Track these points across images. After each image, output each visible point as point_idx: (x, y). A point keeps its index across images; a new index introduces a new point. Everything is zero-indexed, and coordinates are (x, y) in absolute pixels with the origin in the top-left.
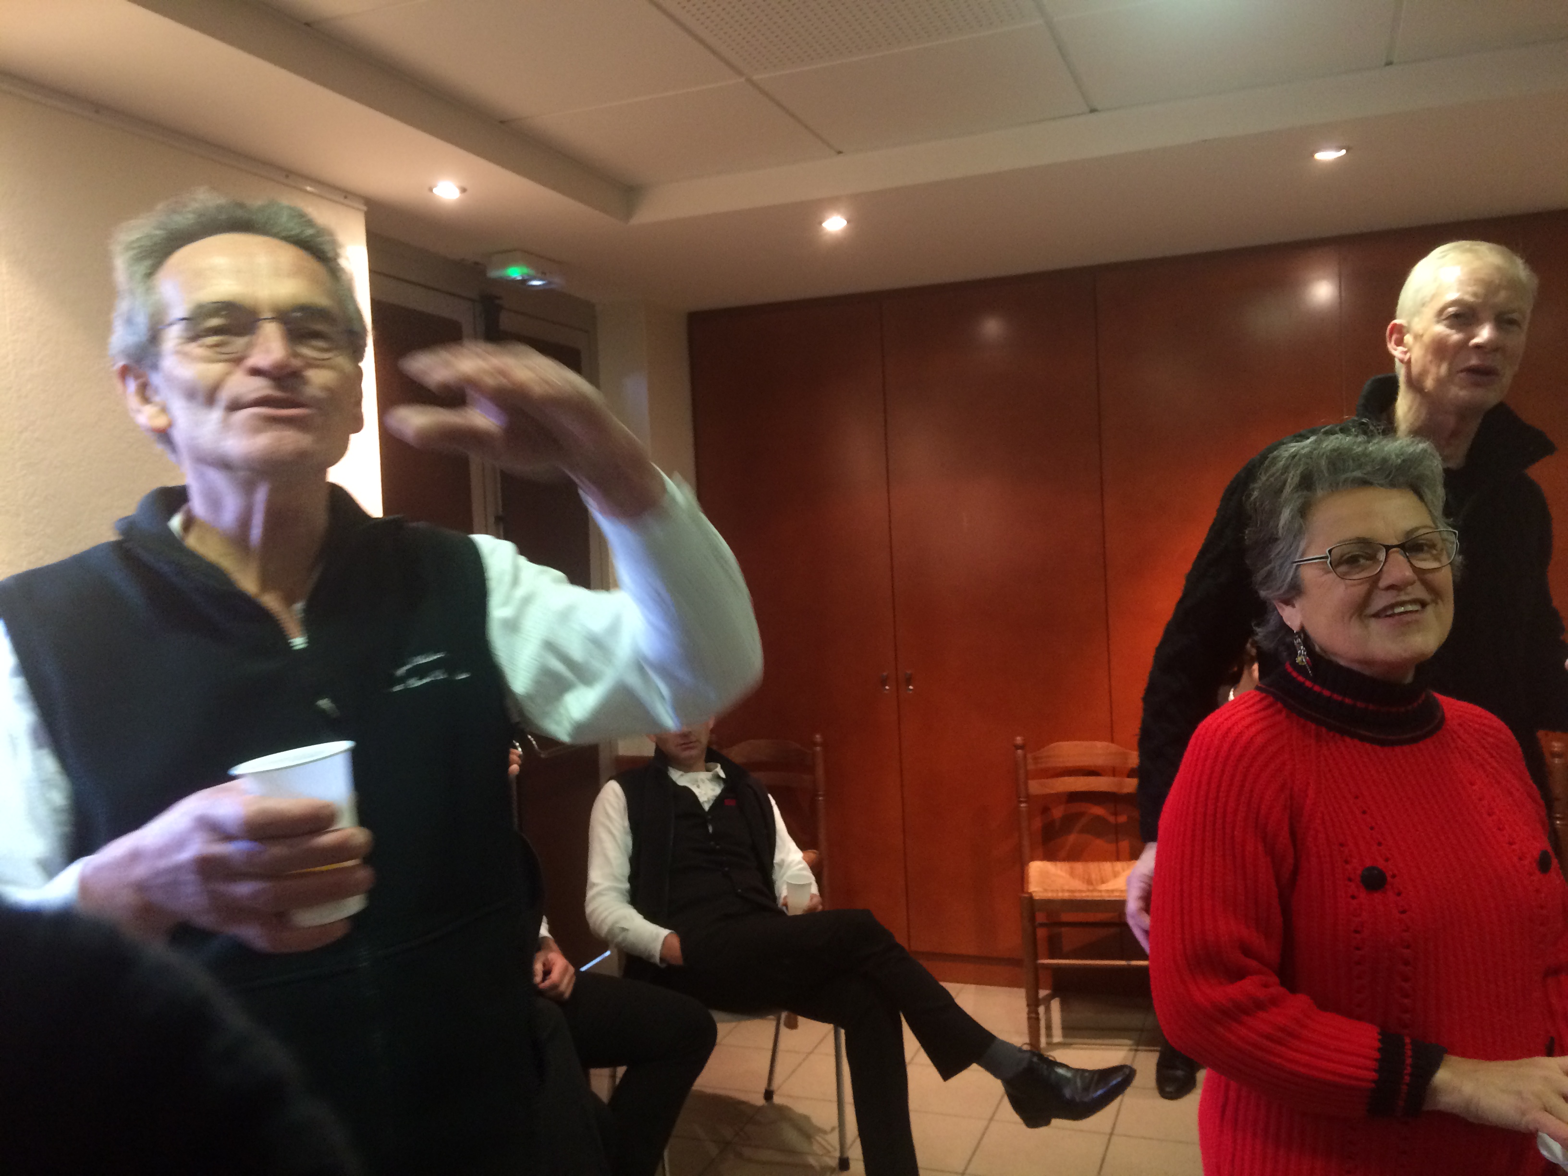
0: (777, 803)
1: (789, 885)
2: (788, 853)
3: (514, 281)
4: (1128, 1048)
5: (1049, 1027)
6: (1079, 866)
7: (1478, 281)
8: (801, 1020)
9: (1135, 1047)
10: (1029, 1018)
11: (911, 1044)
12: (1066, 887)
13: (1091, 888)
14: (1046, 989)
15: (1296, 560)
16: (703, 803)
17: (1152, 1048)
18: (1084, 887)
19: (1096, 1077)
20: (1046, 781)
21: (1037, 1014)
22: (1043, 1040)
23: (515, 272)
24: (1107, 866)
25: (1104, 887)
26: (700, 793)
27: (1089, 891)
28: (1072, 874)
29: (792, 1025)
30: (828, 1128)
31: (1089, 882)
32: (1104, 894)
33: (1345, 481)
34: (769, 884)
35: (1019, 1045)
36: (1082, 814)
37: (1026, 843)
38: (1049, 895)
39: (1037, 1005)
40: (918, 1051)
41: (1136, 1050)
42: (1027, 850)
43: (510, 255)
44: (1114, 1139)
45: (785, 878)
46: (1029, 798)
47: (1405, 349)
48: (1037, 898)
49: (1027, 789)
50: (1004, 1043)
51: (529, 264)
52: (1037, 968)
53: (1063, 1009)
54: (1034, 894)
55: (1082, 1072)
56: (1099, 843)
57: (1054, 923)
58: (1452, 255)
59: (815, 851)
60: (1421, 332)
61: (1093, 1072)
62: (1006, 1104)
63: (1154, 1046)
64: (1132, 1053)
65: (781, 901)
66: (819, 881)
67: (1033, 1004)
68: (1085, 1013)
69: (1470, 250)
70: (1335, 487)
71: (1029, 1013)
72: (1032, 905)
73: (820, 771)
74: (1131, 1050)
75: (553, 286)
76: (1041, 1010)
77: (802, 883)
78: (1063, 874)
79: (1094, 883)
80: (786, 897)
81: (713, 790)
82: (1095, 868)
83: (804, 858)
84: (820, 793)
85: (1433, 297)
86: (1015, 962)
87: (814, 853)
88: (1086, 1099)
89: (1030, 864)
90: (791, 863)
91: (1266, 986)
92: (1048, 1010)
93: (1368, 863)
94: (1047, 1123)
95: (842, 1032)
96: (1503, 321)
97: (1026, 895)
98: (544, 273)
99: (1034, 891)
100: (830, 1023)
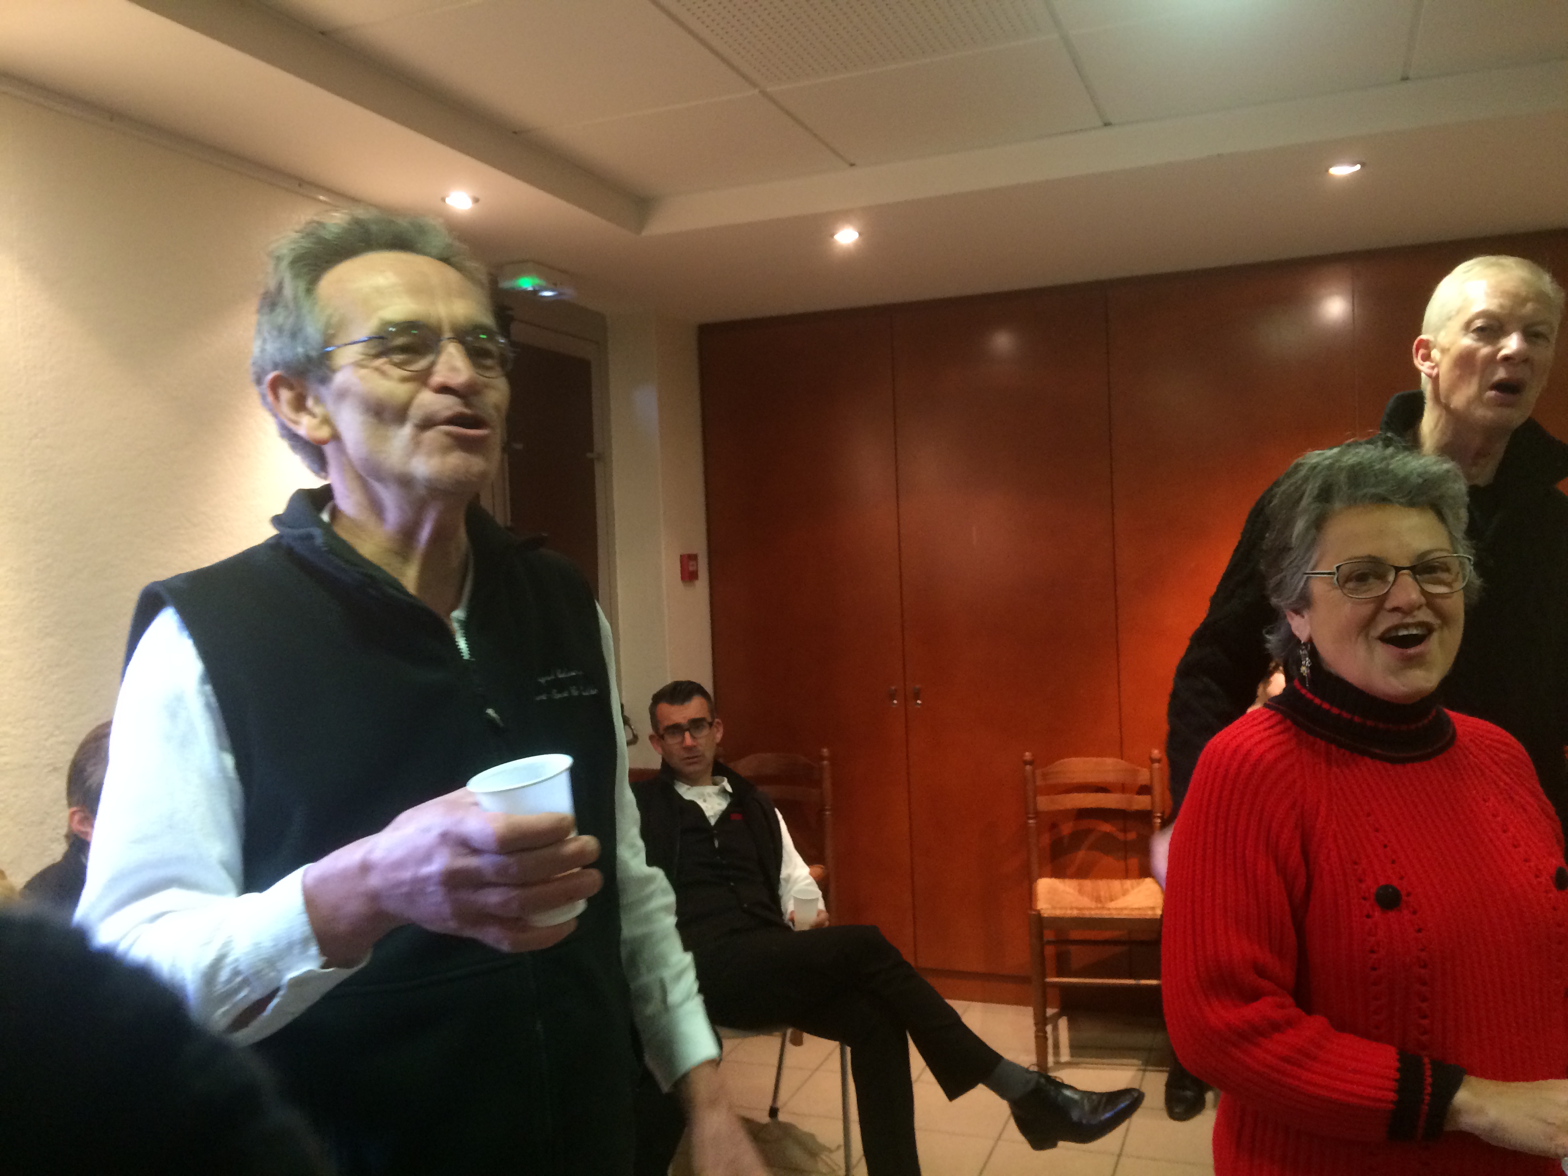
0: (784, 818)
1: (796, 899)
2: (795, 868)
3: (525, 292)
4: (1135, 1068)
5: (1056, 1046)
6: (1088, 884)
7: (1505, 294)
8: (806, 1036)
9: (1143, 1068)
10: (1037, 1037)
11: (917, 1062)
12: (1074, 905)
13: (1099, 905)
14: (1052, 1008)
15: (1308, 572)
16: (709, 817)
17: (1161, 1068)
18: (1093, 905)
19: (1104, 1099)
20: (1056, 797)
21: (1045, 1033)
22: (1051, 1059)
23: (526, 283)
24: (1116, 884)
25: (1112, 905)
26: (707, 807)
27: (1097, 908)
28: (1081, 891)
29: (797, 1042)
30: (833, 1146)
31: (1098, 899)
32: (1114, 912)
33: (1364, 495)
34: (776, 900)
35: (1026, 1065)
36: (1089, 831)
37: (1034, 859)
38: (1058, 913)
39: (1045, 1025)
40: (923, 1070)
41: (1145, 1070)
42: (1035, 867)
43: (523, 266)
44: (1123, 1160)
45: (792, 893)
46: (1037, 814)
47: (1433, 364)
48: (1046, 915)
49: (1035, 804)
50: (1010, 1064)
51: (540, 275)
52: (1045, 986)
53: (1071, 1027)
54: (1042, 912)
55: (1091, 1094)
56: (1108, 861)
57: (1062, 941)
58: (1478, 269)
59: (822, 866)
60: (1447, 346)
61: (1101, 1095)
62: (1012, 1125)
63: (1163, 1066)
64: (1141, 1073)
65: (787, 917)
66: (825, 897)
67: (1041, 1022)
68: (1093, 1032)
69: (1493, 265)
70: (1353, 501)
71: (1037, 1031)
72: (1040, 921)
73: (827, 784)
74: (1140, 1070)
75: (564, 297)
76: (1049, 1028)
77: (809, 898)
78: (1071, 891)
79: (1103, 899)
80: (792, 912)
81: (719, 804)
82: (1104, 886)
83: (811, 874)
84: (826, 807)
85: (1459, 312)
86: (1025, 980)
87: (822, 868)
88: (1094, 1122)
89: (1037, 881)
90: (797, 879)
91: (1282, 1006)
92: (1055, 1028)
93: (1382, 881)
94: (1054, 1145)
95: (848, 1049)
96: (1530, 335)
97: (1034, 913)
98: (555, 284)
99: (1042, 909)
100: (835, 1040)
